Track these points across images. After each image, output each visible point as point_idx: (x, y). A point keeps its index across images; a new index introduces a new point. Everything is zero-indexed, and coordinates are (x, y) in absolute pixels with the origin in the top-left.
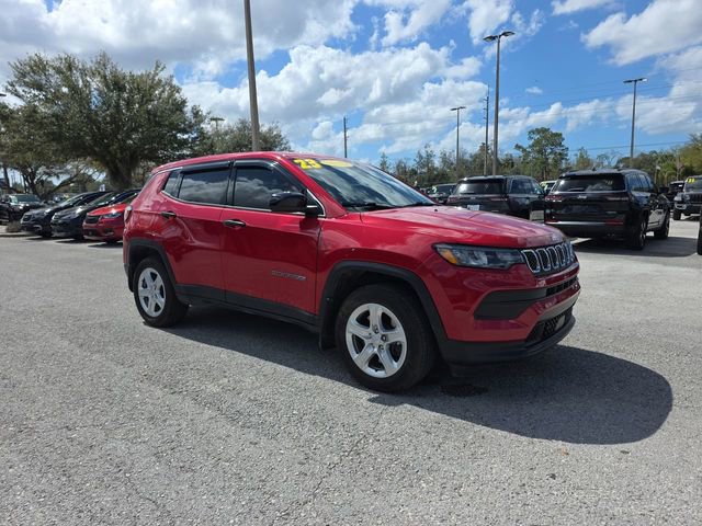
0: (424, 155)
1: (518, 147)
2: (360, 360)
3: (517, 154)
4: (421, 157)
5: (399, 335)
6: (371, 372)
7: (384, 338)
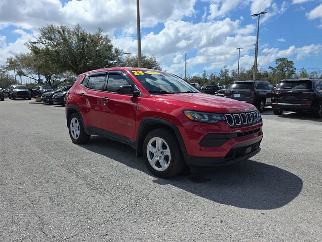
0: (224, 71)
1: (270, 67)
2: (152, 162)
3: (269, 71)
4: (222, 72)
5: (167, 152)
6: (156, 168)
7: (162, 153)
